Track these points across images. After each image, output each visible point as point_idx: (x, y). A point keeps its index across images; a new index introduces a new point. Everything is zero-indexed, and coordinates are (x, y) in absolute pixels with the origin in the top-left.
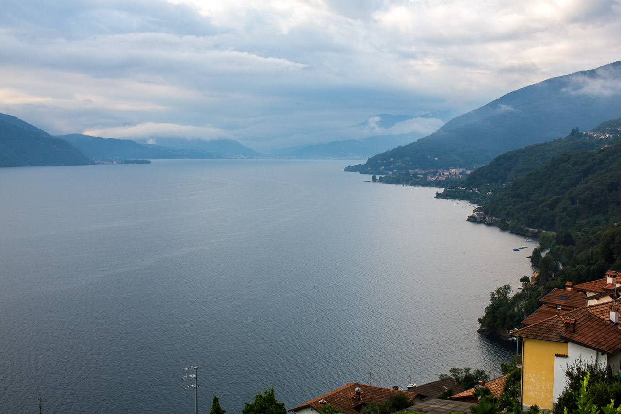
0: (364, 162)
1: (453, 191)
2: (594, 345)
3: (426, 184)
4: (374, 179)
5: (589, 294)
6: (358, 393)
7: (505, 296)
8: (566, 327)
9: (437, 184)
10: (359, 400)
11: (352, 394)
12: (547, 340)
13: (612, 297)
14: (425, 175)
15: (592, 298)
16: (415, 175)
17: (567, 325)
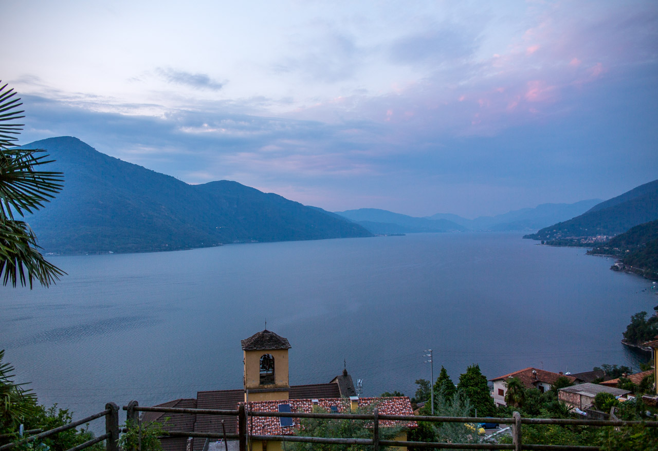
0: (536, 232)
1: (598, 250)
3: (580, 245)
4: (543, 243)
6: (535, 374)
7: (642, 318)
9: (588, 245)
10: (536, 379)
11: (530, 375)
14: (578, 240)
16: (572, 240)
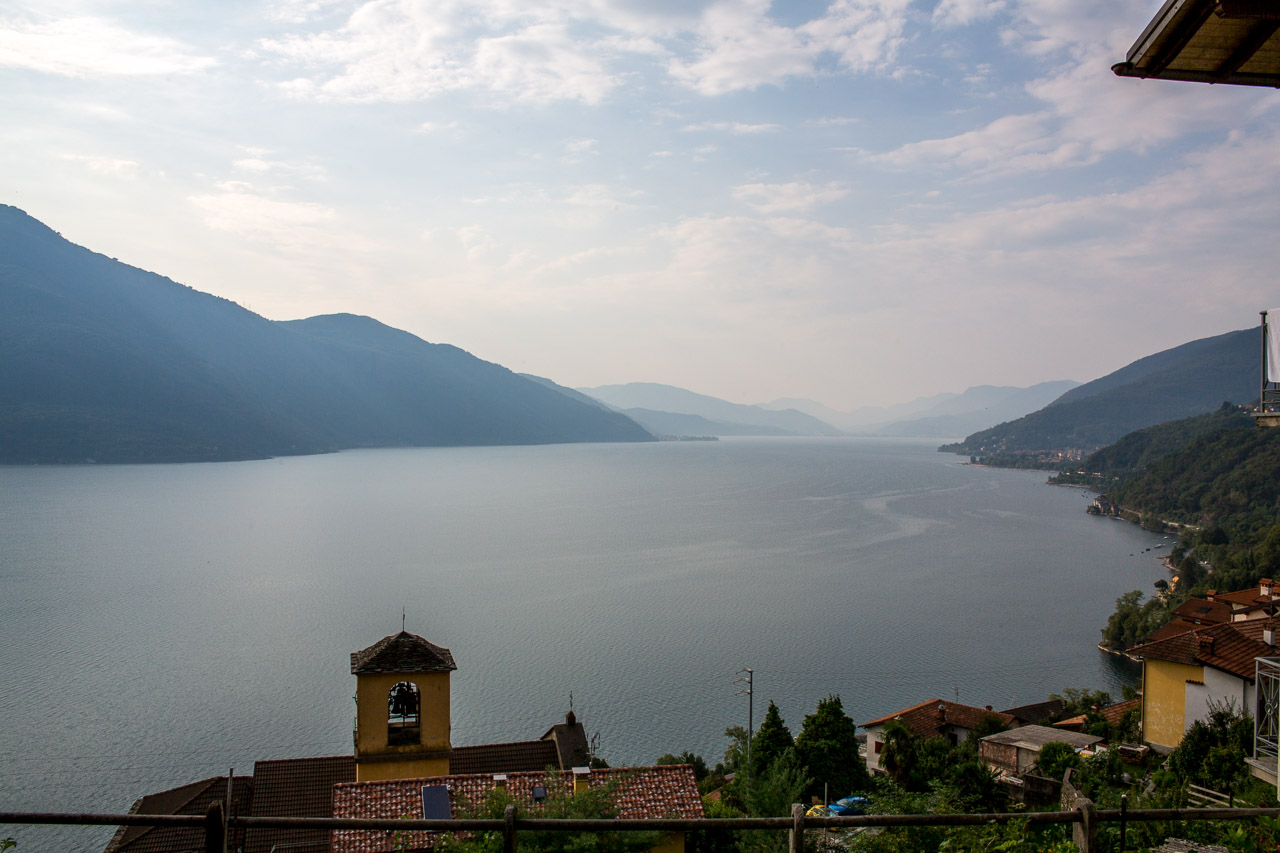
0: (961, 441)
1: (1068, 476)
2: (1239, 672)
3: (1038, 467)
4: (973, 461)
5: (1236, 607)
6: (942, 712)
7: (1134, 602)
8: (1201, 646)
9: (1050, 467)
10: (943, 720)
11: (935, 713)
12: (1176, 661)
13: (1267, 612)
14: (1035, 456)
15: (1239, 612)
16: (1023, 456)
17: (1203, 645)
